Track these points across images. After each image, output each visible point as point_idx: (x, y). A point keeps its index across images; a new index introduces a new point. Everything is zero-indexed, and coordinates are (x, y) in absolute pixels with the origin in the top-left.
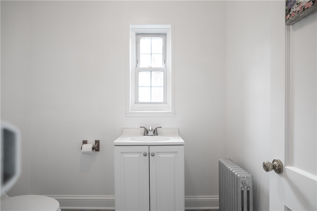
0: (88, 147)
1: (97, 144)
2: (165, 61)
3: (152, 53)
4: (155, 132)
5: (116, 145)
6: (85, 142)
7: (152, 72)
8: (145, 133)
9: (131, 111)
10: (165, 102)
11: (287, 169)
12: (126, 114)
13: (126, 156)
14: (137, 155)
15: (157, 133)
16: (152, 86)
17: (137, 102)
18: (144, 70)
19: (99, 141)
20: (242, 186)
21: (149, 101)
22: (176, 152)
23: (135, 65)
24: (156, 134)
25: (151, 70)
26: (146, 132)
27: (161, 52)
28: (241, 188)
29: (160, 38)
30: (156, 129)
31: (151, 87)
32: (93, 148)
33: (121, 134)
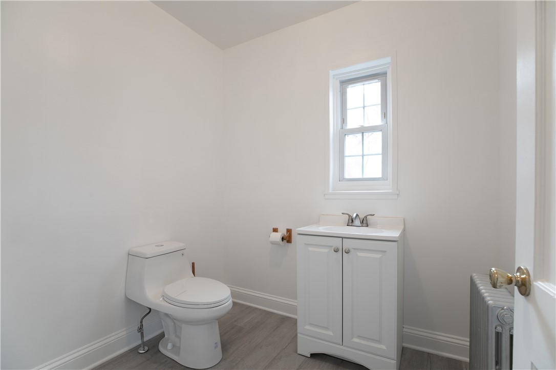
0: (277, 237)
1: (288, 233)
2: (384, 115)
3: (365, 105)
4: (364, 222)
5: (299, 234)
6: (275, 230)
7: (364, 134)
8: (349, 222)
9: (333, 191)
10: (384, 178)
11: (536, 285)
12: (325, 195)
13: (311, 249)
14: (326, 250)
15: (367, 223)
16: (364, 154)
17: (342, 178)
18: (353, 131)
19: (291, 230)
20: (499, 323)
21: (360, 176)
22: (385, 252)
23: (340, 127)
24: (366, 225)
25: (363, 130)
26: (351, 222)
27: (379, 102)
28: (496, 328)
29: (377, 81)
30: (366, 217)
31: (363, 156)
32: (283, 239)
33: (317, 222)
